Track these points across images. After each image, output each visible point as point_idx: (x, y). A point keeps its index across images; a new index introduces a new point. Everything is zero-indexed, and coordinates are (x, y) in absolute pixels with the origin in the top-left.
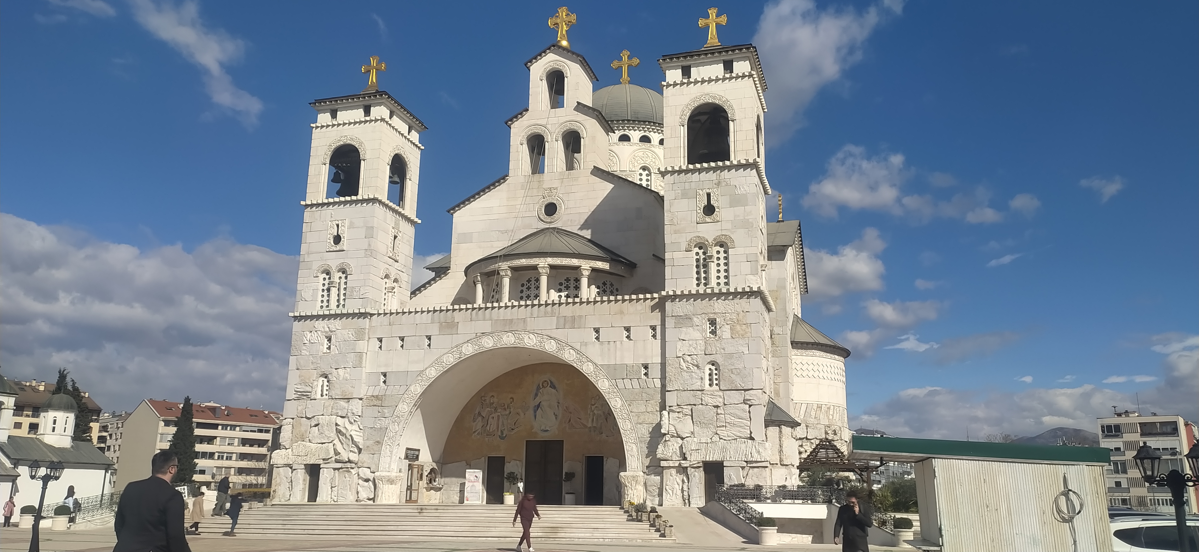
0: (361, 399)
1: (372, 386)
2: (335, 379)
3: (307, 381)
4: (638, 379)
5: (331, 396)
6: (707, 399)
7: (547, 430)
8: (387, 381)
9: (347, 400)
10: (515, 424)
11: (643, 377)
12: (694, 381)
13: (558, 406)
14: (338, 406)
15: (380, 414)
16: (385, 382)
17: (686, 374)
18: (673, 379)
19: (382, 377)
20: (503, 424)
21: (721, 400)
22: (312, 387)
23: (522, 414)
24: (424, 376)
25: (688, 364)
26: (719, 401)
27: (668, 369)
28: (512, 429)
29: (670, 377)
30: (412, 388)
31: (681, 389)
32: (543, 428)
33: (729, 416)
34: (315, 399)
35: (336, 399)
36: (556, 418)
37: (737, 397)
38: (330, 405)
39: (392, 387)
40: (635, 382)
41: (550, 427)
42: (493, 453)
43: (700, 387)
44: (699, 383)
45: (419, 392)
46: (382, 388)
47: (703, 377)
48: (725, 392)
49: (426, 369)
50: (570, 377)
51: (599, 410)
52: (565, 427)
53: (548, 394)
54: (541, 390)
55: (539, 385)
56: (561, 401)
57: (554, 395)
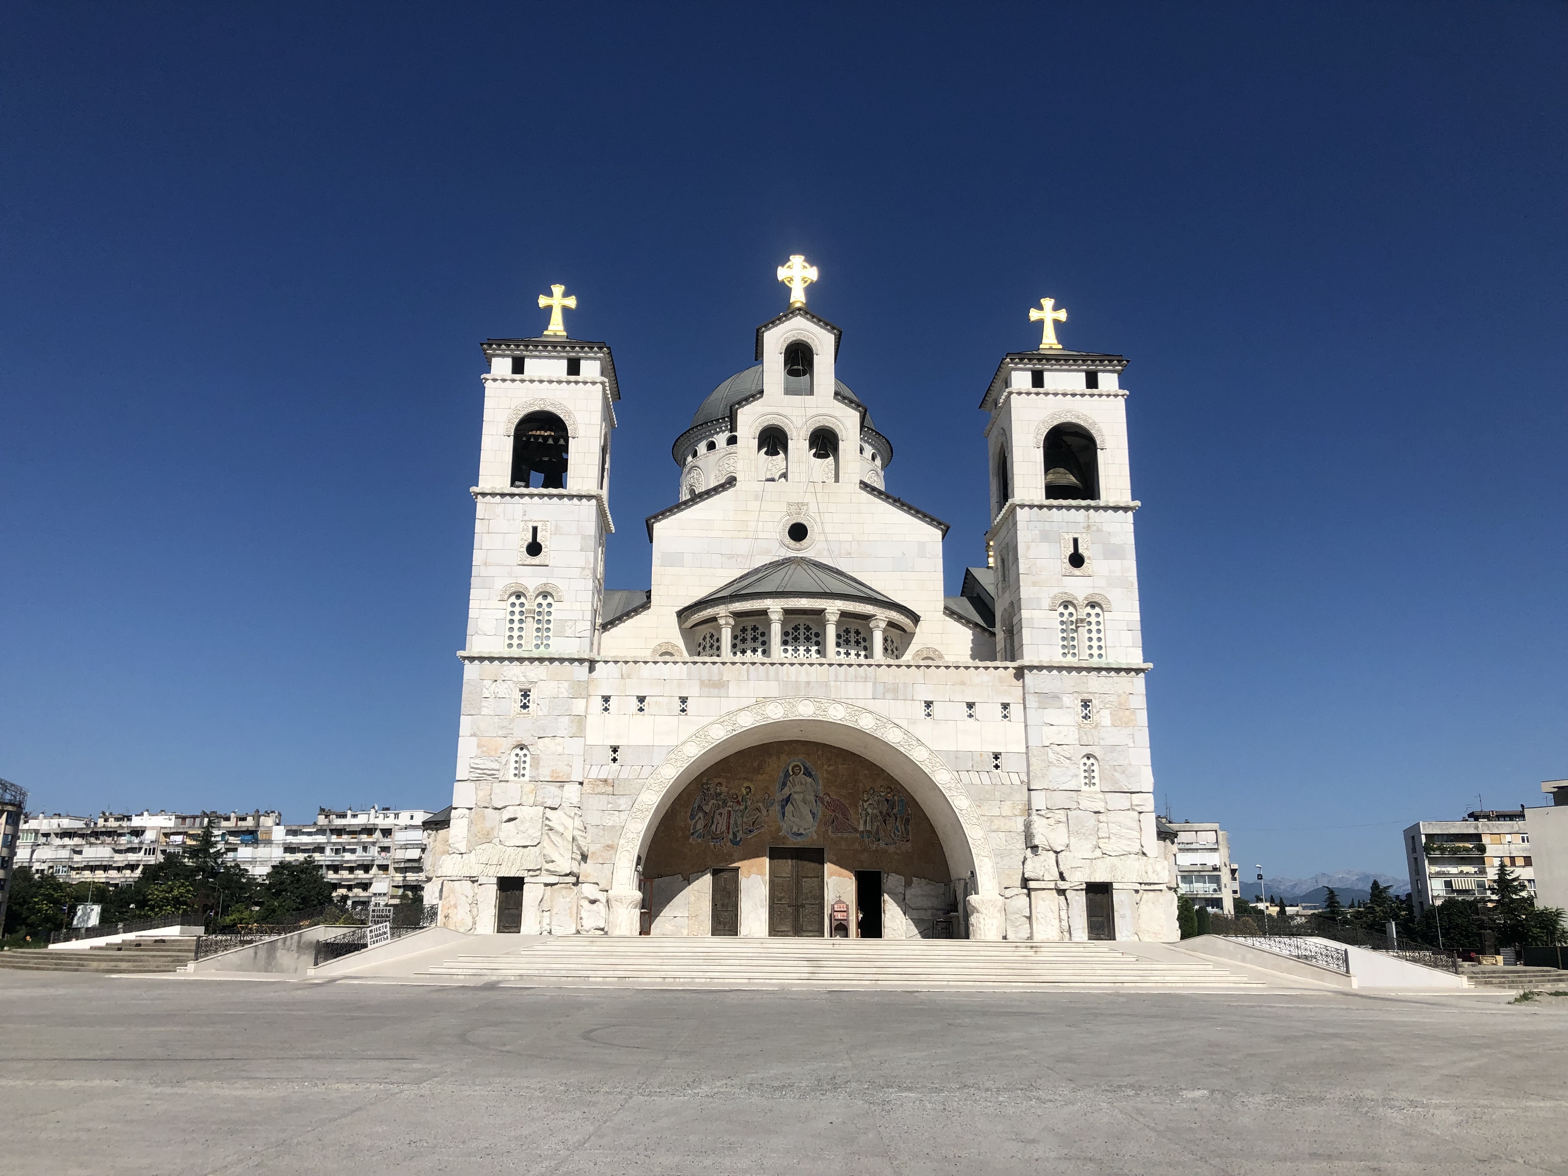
0: (581, 783)
1: (595, 765)
2: (539, 752)
3: (493, 753)
4: (987, 772)
5: (534, 778)
6: (1085, 804)
7: (801, 834)
8: (618, 758)
9: (560, 784)
10: (754, 823)
11: (995, 771)
12: (1068, 778)
13: (816, 801)
14: (546, 792)
15: (610, 806)
16: (614, 761)
17: (1056, 768)
19: (611, 752)
20: (736, 824)
21: (1103, 804)
22: (500, 763)
23: (764, 813)
24: (679, 755)
25: (1058, 757)
26: (1100, 807)
27: (1033, 761)
28: (750, 831)
29: (1037, 771)
30: (661, 770)
31: (1050, 787)
32: (795, 829)
33: (1114, 825)
34: (507, 782)
35: (540, 782)
36: (814, 818)
37: (1123, 801)
38: (532, 790)
40: (985, 777)
41: (805, 829)
42: (722, 864)
43: (1075, 787)
44: (1073, 782)
45: (672, 776)
46: (612, 768)
47: (1078, 774)
48: (1107, 795)
49: (684, 743)
50: (832, 762)
51: (874, 808)
52: (827, 831)
53: (802, 783)
54: (791, 778)
55: (788, 771)
56: (821, 795)
57: (809, 786)
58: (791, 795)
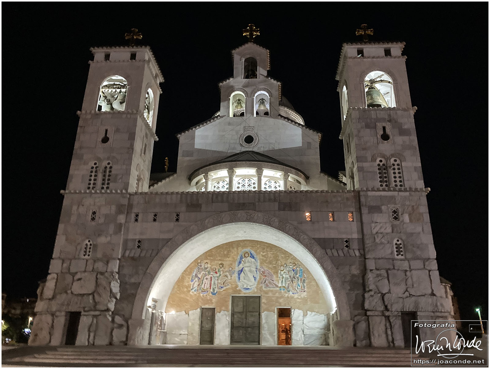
0: (120, 259)
1: (129, 249)
6: (398, 266)
7: (248, 289)
11: (346, 249)
12: (387, 252)
13: (256, 271)
17: (380, 246)
18: (371, 250)
19: (137, 243)
20: (214, 284)
22: (77, 249)
23: (229, 277)
24: (173, 243)
25: (381, 239)
26: (406, 267)
27: (366, 242)
28: (222, 288)
29: (369, 248)
30: (163, 251)
31: (377, 257)
32: (245, 286)
33: (415, 278)
36: (255, 280)
37: (419, 264)
38: (92, 263)
39: (146, 251)
40: (340, 252)
41: (250, 286)
42: (206, 305)
43: (391, 257)
44: (390, 254)
46: (137, 251)
47: (393, 249)
48: (410, 261)
50: (265, 251)
51: (287, 274)
52: (262, 287)
53: (249, 262)
54: (243, 259)
55: (242, 256)
56: (259, 267)
57: (253, 263)
58: (243, 268)
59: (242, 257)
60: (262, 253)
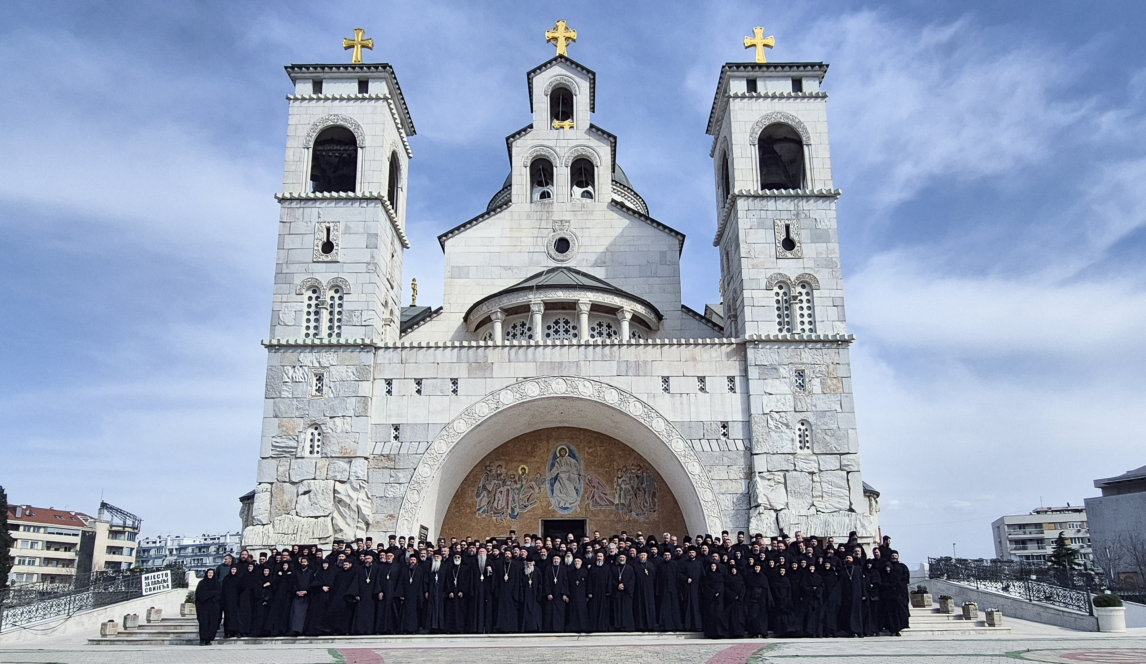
0: (366, 458)
1: (380, 442)
2: (330, 431)
3: (291, 432)
4: (717, 440)
5: (326, 454)
6: (801, 464)
7: (568, 508)
8: (400, 436)
9: (348, 459)
10: (528, 499)
11: (723, 438)
12: (785, 442)
13: (579, 480)
14: (336, 467)
15: (392, 478)
16: (396, 437)
17: (775, 434)
18: (761, 439)
19: (393, 431)
20: (514, 500)
21: (816, 465)
22: (298, 441)
23: (537, 490)
24: (450, 431)
25: (777, 423)
26: (814, 468)
27: (755, 427)
28: (525, 506)
29: (758, 437)
30: (435, 445)
31: (770, 452)
32: (562, 505)
33: (826, 484)
34: (303, 458)
35: (331, 457)
36: (577, 494)
37: (833, 462)
38: (325, 465)
39: (408, 444)
40: (714, 443)
41: (570, 504)
43: (791, 450)
44: (790, 446)
45: (445, 451)
46: (394, 445)
47: (794, 438)
48: (819, 456)
49: (453, 421)
50: (592, 445)
51: (628, 484)
52: (588, 504)
53: (567, 464)
54: (558, 460)
55: (556, 452)
56: (582, 473)
57: (573, 466)
58: (558, 473)
59: (555, 456)
60: (587, 449)
